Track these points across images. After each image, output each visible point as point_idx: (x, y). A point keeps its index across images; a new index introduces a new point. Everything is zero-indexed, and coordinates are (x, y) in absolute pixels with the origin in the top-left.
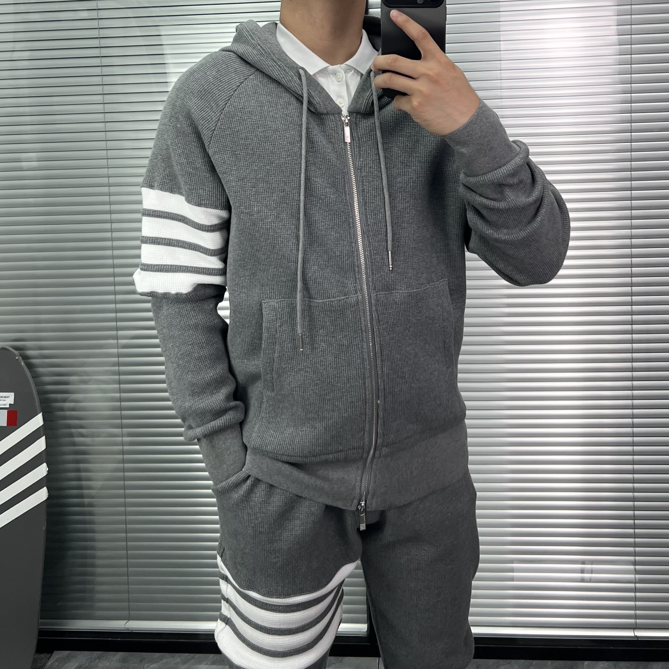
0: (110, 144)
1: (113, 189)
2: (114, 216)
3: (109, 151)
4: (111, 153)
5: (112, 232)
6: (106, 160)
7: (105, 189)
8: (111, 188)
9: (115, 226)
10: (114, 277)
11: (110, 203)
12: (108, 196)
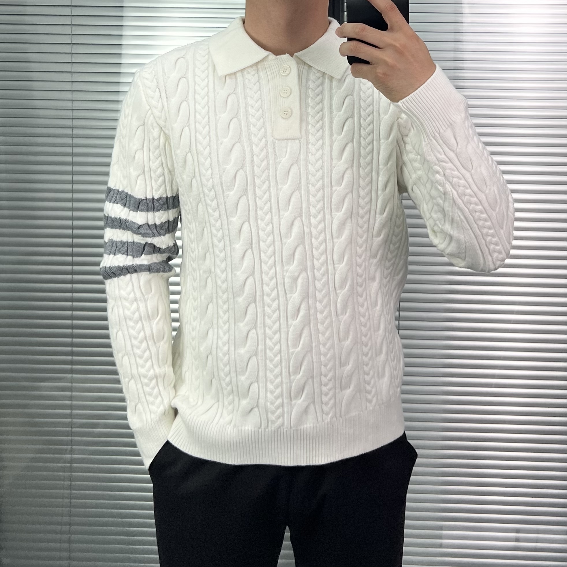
0: (76, 96)
1: (76, 141)
2: (76, 168)
3: (74, 102)
4: (76, 105)
5: (73, 184)
6: (71, 111)
7: (69, 141)
8: (74, 139)
9: (76, 178)
10: (73, 230)
11: (73, 155)
12: (71, 148)
